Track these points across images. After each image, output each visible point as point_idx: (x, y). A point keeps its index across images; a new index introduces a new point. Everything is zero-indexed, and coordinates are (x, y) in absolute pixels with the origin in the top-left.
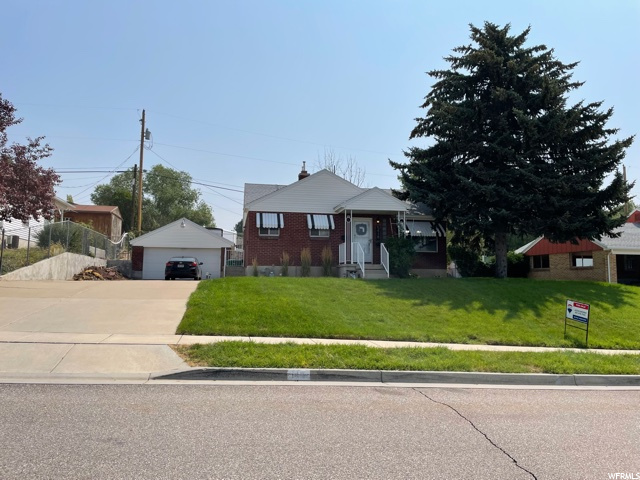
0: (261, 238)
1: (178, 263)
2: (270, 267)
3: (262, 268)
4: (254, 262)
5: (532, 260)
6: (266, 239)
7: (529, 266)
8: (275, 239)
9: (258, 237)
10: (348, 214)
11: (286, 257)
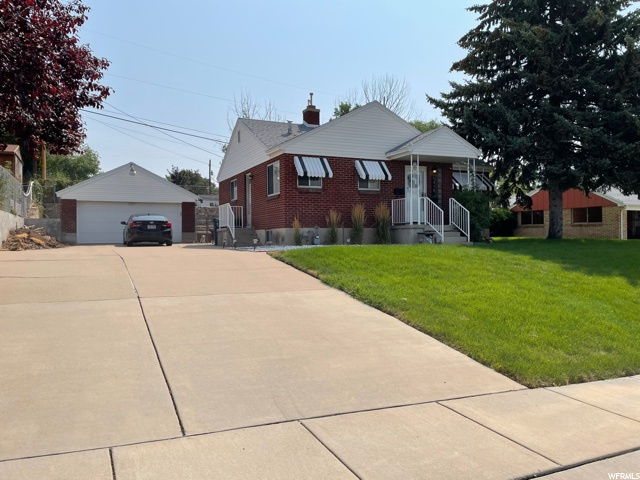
0: (301, 192)
1: (148, 223)
2: (312, 229)
3: (304, 231)
4: (296, 222)
5: (520, 216)
6: (307, 192)
7: (516, 222)
8: (317, 192)
9: (296, 188)
10: (415, 161)
11: (334, 216)
